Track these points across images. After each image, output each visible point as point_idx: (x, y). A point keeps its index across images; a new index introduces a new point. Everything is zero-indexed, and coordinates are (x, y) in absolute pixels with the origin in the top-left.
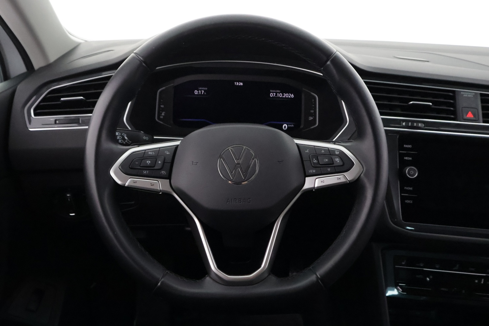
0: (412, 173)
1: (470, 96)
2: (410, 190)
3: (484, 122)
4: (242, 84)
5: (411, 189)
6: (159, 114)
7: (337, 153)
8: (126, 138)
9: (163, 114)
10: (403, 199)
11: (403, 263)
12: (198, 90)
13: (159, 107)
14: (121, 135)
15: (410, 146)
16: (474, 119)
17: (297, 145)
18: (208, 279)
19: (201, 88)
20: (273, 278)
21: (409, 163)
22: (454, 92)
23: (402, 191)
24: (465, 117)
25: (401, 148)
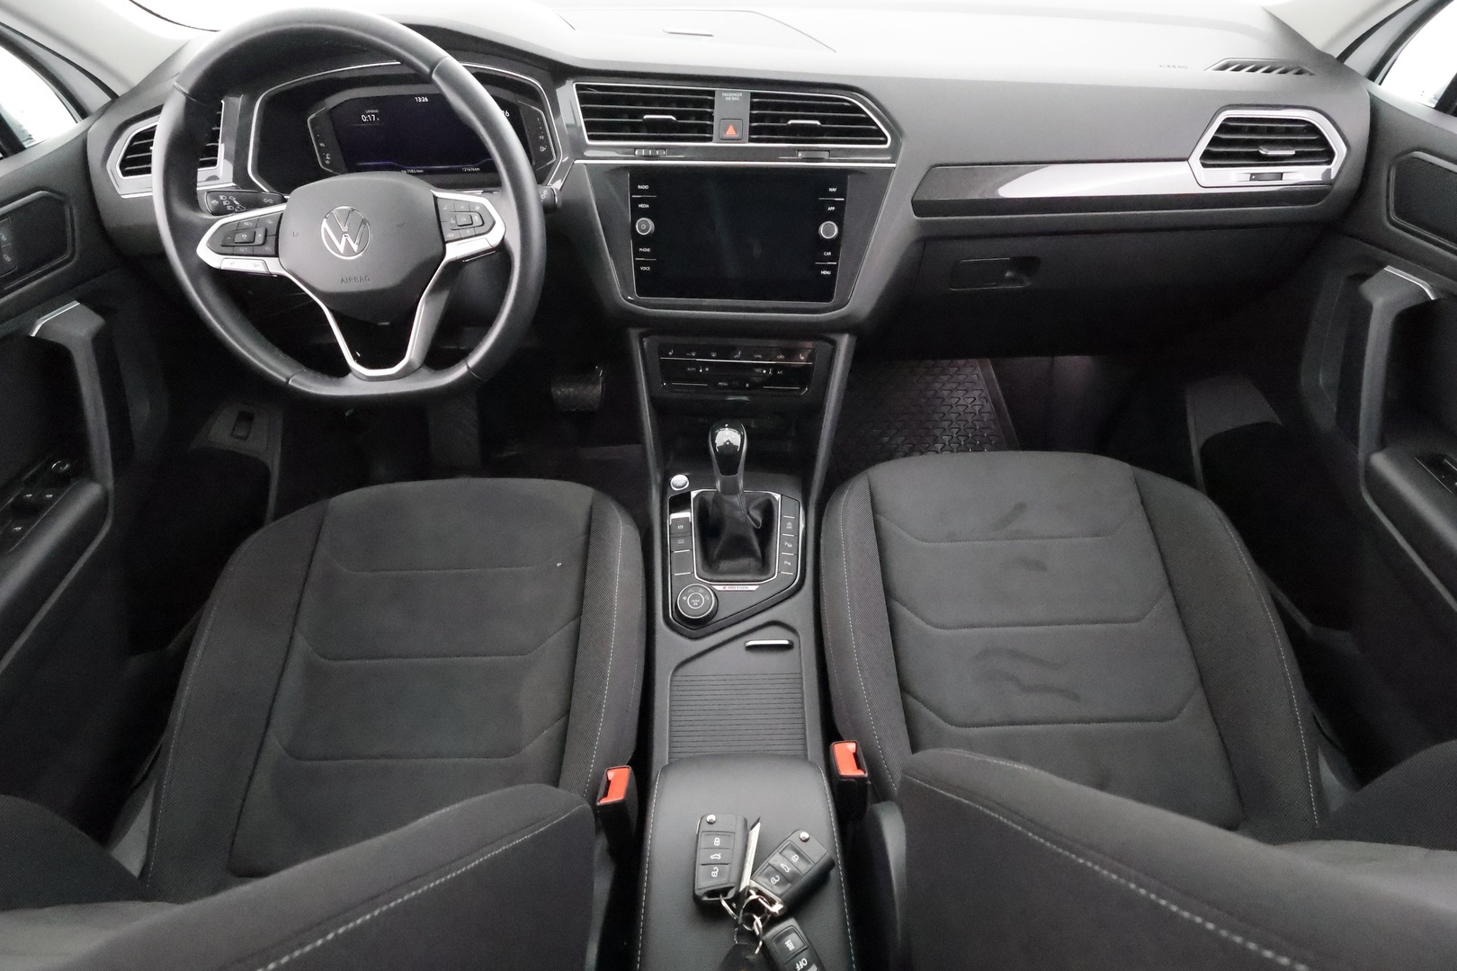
0: (646, 226)
1: (736, 99)
2: (647, 252)
3: (751, 140)
4: (427, 100)
5: (648, 250)
6: (323, 158)
7: (477, 208)
8: (237, 203)
9: (328, 158)
10: (638, 264)
11: (670, 354)
12: (366, 115)
13: (319, 147)
14: (228, 199)
15: (646, 187)
16: (737, 136)
17: (435, 198)
18: (350, 375)
19: (369, 111)
20: (425, 371)
21: (644, 213)
22: (712, 93)
23: (637, 254)
24: (725, 136)
25: (634, 190)
